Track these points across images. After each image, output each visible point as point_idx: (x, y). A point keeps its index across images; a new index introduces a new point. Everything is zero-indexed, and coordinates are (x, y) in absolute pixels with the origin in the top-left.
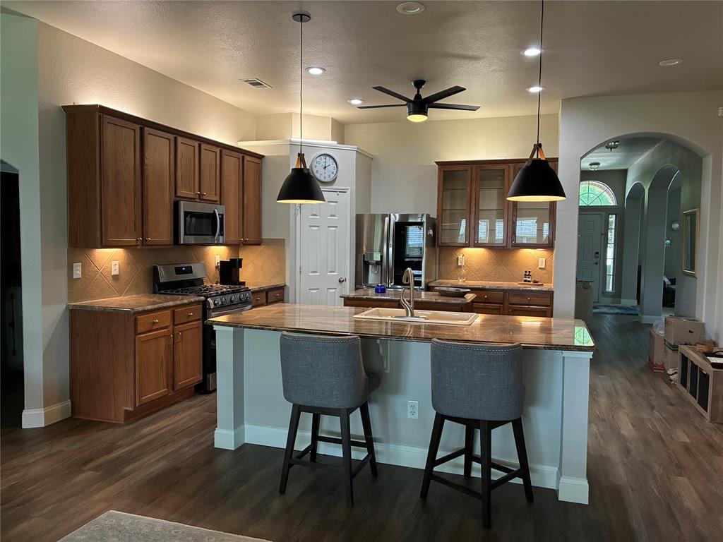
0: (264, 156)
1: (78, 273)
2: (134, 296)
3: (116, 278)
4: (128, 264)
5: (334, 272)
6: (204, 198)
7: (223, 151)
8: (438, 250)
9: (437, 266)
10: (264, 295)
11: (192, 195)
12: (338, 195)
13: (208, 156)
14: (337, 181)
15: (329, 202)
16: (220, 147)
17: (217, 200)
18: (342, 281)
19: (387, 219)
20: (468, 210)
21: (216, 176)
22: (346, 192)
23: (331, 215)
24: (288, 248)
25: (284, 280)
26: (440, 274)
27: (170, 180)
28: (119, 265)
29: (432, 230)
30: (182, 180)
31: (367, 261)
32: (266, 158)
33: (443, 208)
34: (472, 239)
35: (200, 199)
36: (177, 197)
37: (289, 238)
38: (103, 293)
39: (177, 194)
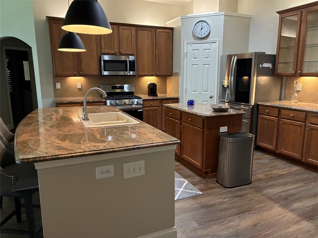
0: (173, 28)
1: (58, 86)
3: (79, 89)
4: (87, 84)
5: (207, 91)
6: (123, 53)
7: (138, 28)
8: (285, 78)
9: (283, 90)
10: (158, 102)
11: (113, 52)
12: (210, 45)
13: (125, 32)
14: (210, 36)
15: (205, 49)
16: (135, 27)
17: (133, 53)
18: (211, 97)
19: (233, 57)
20: (296, 47)
21: (132, 42)
22: (216, 43)
23: (206, 58)
24: (180, 78)
25: (178, 94)
26: (285, 96)
27: (96, 46)
28: (81, 84)
29: (271, 64)
30: (105, 45)
31: (224, 86)
32: (174, 29)
33: (280, 47)
34: (298, 70)
35: (120, 54)
36: (102, 53)
37: (180, 72)
38: (73, 96)
39: (102, 52)
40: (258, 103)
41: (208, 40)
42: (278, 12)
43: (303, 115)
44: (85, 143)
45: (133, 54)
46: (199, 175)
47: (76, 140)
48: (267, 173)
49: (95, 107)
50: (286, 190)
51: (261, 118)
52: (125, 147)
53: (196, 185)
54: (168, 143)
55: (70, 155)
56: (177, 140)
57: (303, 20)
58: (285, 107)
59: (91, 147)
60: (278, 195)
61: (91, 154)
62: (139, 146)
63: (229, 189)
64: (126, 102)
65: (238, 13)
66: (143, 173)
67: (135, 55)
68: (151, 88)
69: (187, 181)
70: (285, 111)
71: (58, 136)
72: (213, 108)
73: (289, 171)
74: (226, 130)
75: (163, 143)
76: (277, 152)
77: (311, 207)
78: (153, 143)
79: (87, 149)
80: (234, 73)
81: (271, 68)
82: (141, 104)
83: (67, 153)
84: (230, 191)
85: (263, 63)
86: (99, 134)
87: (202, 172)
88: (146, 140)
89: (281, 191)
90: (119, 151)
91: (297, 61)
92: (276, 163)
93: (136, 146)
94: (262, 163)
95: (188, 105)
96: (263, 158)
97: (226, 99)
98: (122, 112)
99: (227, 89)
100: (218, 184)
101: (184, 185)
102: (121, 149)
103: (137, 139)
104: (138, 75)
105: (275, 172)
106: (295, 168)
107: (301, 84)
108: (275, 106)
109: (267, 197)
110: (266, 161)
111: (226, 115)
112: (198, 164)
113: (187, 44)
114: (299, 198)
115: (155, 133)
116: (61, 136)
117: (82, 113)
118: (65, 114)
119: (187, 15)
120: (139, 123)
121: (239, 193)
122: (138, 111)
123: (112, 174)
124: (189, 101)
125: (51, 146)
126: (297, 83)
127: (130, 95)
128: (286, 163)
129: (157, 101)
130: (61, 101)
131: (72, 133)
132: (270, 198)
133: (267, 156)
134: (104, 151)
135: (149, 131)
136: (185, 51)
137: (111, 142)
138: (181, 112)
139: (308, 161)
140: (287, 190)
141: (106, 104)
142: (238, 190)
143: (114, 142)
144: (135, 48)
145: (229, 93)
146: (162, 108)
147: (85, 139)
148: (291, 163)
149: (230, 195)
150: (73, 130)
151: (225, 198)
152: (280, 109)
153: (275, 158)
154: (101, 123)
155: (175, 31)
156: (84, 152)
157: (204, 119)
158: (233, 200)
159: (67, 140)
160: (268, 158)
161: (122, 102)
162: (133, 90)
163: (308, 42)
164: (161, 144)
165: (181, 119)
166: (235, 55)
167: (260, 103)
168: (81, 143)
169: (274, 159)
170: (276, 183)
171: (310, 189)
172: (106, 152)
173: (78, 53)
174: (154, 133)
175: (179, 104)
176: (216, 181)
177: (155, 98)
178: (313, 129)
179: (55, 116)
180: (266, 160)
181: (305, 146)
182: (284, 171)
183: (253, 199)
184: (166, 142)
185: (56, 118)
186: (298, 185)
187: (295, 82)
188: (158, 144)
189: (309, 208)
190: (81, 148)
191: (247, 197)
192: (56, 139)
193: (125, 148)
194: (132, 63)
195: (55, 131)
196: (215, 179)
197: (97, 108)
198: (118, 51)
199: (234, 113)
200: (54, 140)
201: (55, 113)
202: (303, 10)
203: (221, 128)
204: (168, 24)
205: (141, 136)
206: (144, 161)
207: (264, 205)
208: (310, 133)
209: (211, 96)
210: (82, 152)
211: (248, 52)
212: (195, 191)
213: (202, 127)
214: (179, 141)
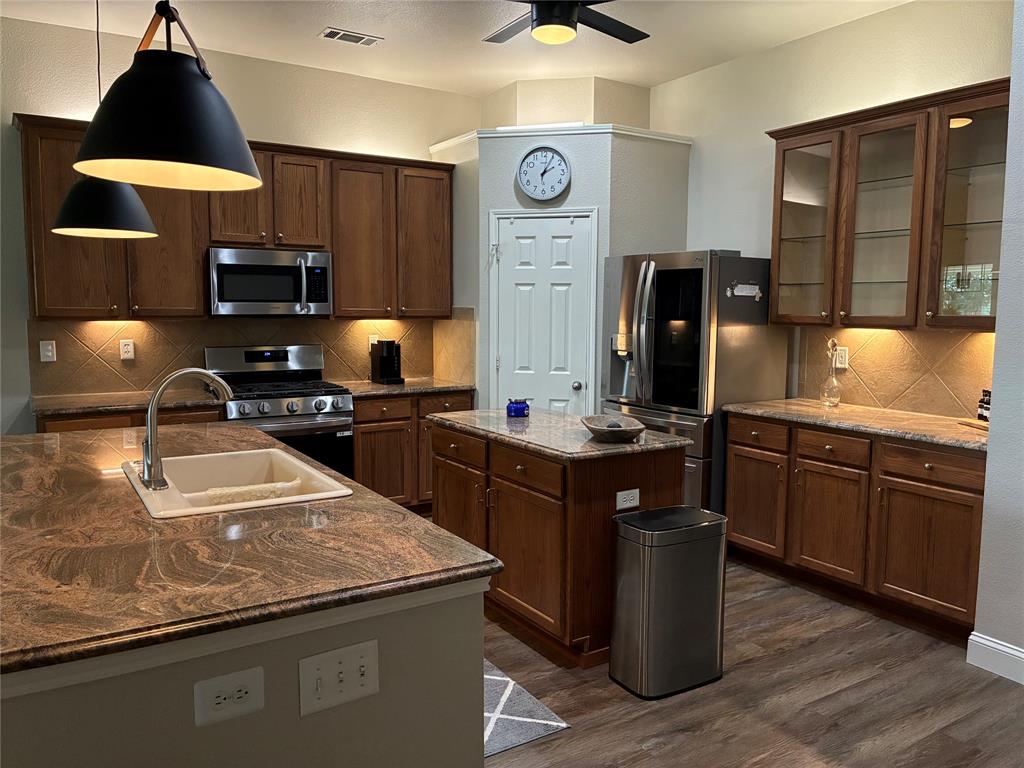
0: (453, 166)
1: (48, 354)
2: (186, 390)
3: (125, 362)
5: (563, 369)
6: (285, 242)
7: (337, 164)
8: (798, 330)
9: (796, 366)
10: (407, 403)
11: (251, 238)
12: (572, 222)
13: (294, 174)
14: (569, 197)
15: (554, 237)
16: (329, 158)
17: (321, 244)
18: (578, 388)
19: (644, 263)
20: (830, 238)
21: (317, 206)
22: (588, 217)
23: (559, 264)
24: (478, 324)
25: (474, 378)
26: (801, 386)
27: (193, 216)
28: (134, 345)
29: (758, 287)
30: (224, 215)
31: (616, 351)
32: (457, 168)
33: (783, 237)
34: (838, 306)
35: (275, 245)
36: (214, 242)
37: (478, 306)
38: (102, 384)
39: (213, 238)
40: (724, 408)
41: (566, 207)
42: (772, 134)
43: (860, 448)
44: (151, 586)
45: (319, 247)
46: (551, 656)
47: (117, 571)
48: (766, 636)
49: (184, 428)
50: (829, 696)
51: (736, 455)
52: (308, 597)
53: (545, 696)
54: (461, 572)
55: (93, 645)
56: (493, 561)
57: (846, 160)
58: (807, 420)
59: (180, 605)
60: (807, 713)
61: (176, 633)
62: (358, 591)
63: (655, 702)
64: (297, 406)
65: (651, 129)
66: (372, 686)
67: (328, 247)
68: (382, 357)
69: (512, 683)
70: (808, 433)
71: (45, 560)
72: (592, 430)
73: (832, 627)
74: (636, 503)
75: (443, 576)
76: (789, 563)
77: (913, 752)
78: (408, 578)
79: (161, 615)
80: (648, 314)
81: (757, 299)
82: (348, 413)
83: (83, 637)
84: (656, 712)
85: (736, 285)
86: (207, 543)
87: (564, 645)
88: (380, 565)
89: (817, 697)
90: (285, 614)
91: (834, 281)
92: (790, 601)
93: (347, 590)
94: (746, 601)
95: (509, 415)
96: (747, 584)
97: (624, 394)
98: (284, 449)
99: (628, 363)
100: (615, 686)
101: (504, 699)
102: (292, 606)
103: (351, 561)
104: (337, 314)
105: (790, 631)
106: (847, 616)
107: (847, 349)
108: (777, 417)
109: (776, 723)
110: (759, 594)
111: (633, 455)
112: (549, 619)
113: (498, 219)
114: (874, 722)
115: (413, 533)
116: (56, 557)
117: (141, 458)
118: (76, 461)
119: (499, 129)
120: (350, 492)
121: (688, 716)
122: (339, 435)
123: (257, 701)
124: (511, 402)
125: (19, 608)
126: (834, 345)
127: (310, 381)
128: (818, 598)
129: (404, 402)
130: (57, 407)
131: (101, 544)
132: (784, 727)
133: (759, 576)
134: (228, 618)
135: (387, 525)
136: (493, 241)
137: (253, 578)
138: (488, 444)
139: (884, 591)
140: (834, 694)
141: (223, 416)
142: (682, 706)
143: (264, 577)
144: (328, 226)
145: (633, 375)
146: (419, 424)
147: (152, 567)
148: (832, 599)
149: (660, 726)
150: (105, 530)
151: (643, 740)
152: (793, 427)
153: (784, 583)
154: (211, 492)
155: (458, 175)
156: (149, 628)
157: (565, 468)
158: (669, 743)
159: (80, 579)
160: (764, 583)
161: (280, 405)
162: (320, 363)
163: (863, 225)
164: (436, 577)
165: (488, 467)
166: (650, 258)
167: (731, 408)
168: (136, 590)
169: (782, 587)
170: (797, 670)
171: (901, 689)
172: (237, 621)
173: (126, 241)
174: (406, 532)
175: (477, 412)
176: (610, 676)
177: (395, 390)
178: (892, 490)
179: (32, 470)
180: (756, 592)
181: (872, 543)
182: (816, 627)
183: (734, 736)
184: (455, 568)
185: (38, 479)
186: (864, 674)
187: (830, 343)
188: (426, 579)
189: (908, 755)
190: (136, 613)
191: (715, 727)
192: (38, 574)
193: (306, 602)
194: (318, 277)
195: (31, 535)
196: (605, 667)
197: (193, 435)
198: (271, 236)
199: (659, 445)
200: (30, 579)
201: (32, 457)
202: (848, 130)
203: (620, 495)
204: (438, 152)
205: (362, 548)
206: (376, 641)
207: (771, 755)
208: (885, 503)
209: (576, 384)
210: (140, 630)
211: (685, 248)
212: (544, 719)
213: (558, 493)
214: (500, 563)
